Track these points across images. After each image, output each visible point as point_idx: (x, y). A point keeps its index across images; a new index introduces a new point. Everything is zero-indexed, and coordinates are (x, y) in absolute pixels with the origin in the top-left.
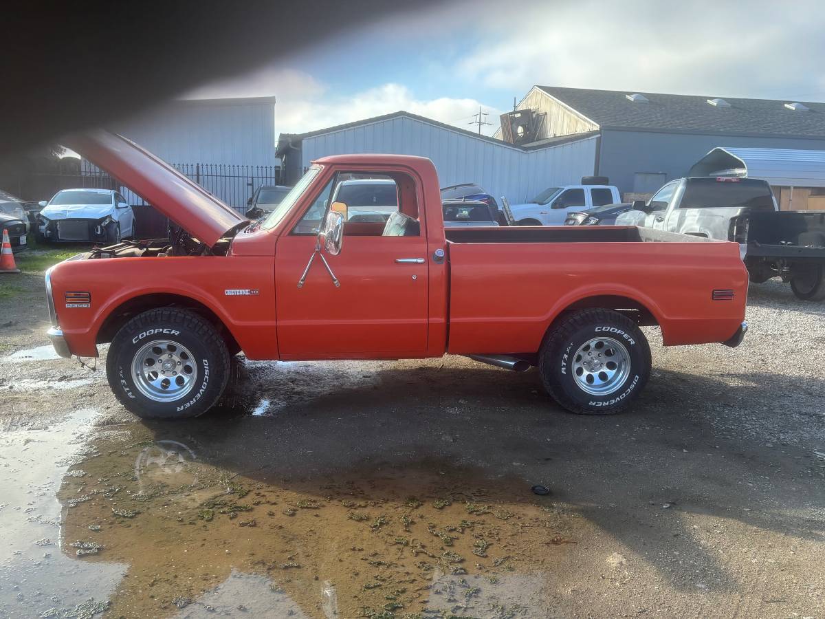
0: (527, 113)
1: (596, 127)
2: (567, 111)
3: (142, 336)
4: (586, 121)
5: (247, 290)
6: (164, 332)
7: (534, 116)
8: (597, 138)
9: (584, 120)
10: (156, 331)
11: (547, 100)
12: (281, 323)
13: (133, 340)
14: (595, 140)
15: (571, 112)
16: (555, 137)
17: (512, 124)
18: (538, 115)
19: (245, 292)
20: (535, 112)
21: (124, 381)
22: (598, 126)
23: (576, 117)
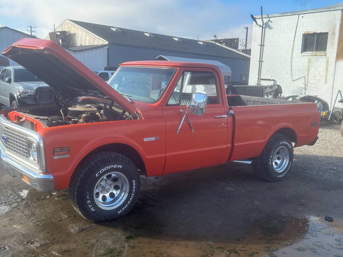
0: (63, 33)
1: (106, 42)
2: (88, 34)
3: (102, 171)
4: (100, 39)
5: (154, 138)
6: (114, 167)
7: (67, 34)
8: (107, 48)
9: (99, 38)
10: (110, 167)
11: (75, 27)
12: (167, 154)
13: (96, 175)
14: (106, 50)
15: (91, 34)
16: (81, 46)
17: (57, 37)
18: (70, 34)
19: (153, 139)
20: (68, 32)
21: (89, 201)
22: (107, 42)
23: (94, 37)
